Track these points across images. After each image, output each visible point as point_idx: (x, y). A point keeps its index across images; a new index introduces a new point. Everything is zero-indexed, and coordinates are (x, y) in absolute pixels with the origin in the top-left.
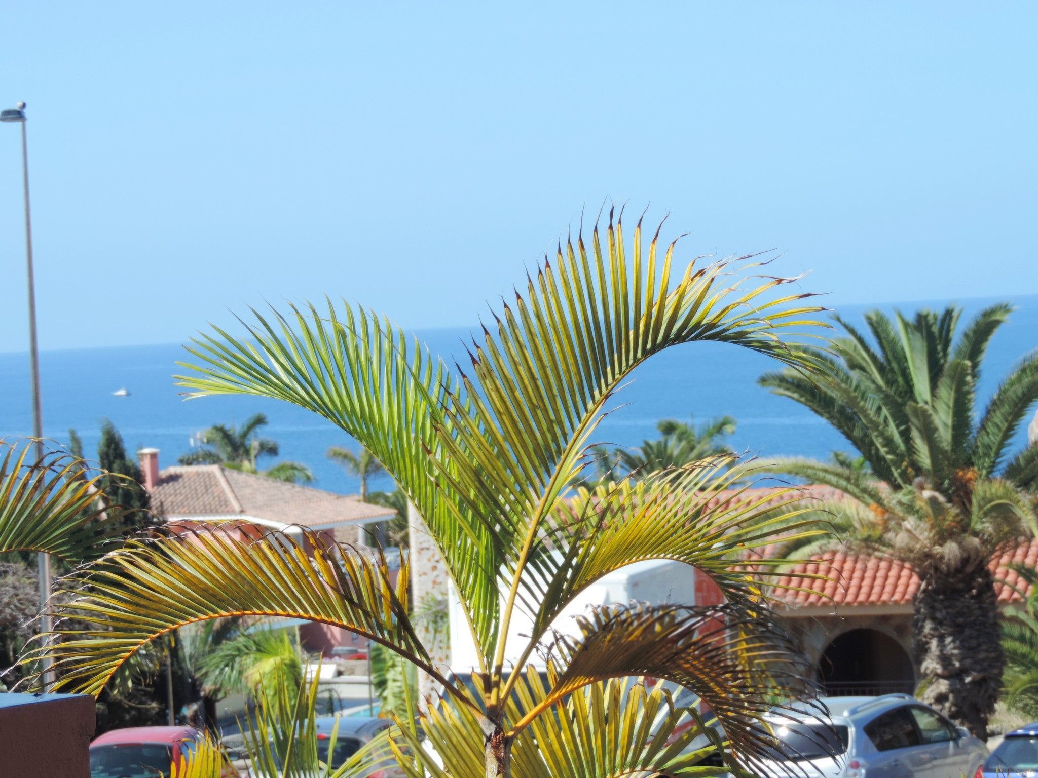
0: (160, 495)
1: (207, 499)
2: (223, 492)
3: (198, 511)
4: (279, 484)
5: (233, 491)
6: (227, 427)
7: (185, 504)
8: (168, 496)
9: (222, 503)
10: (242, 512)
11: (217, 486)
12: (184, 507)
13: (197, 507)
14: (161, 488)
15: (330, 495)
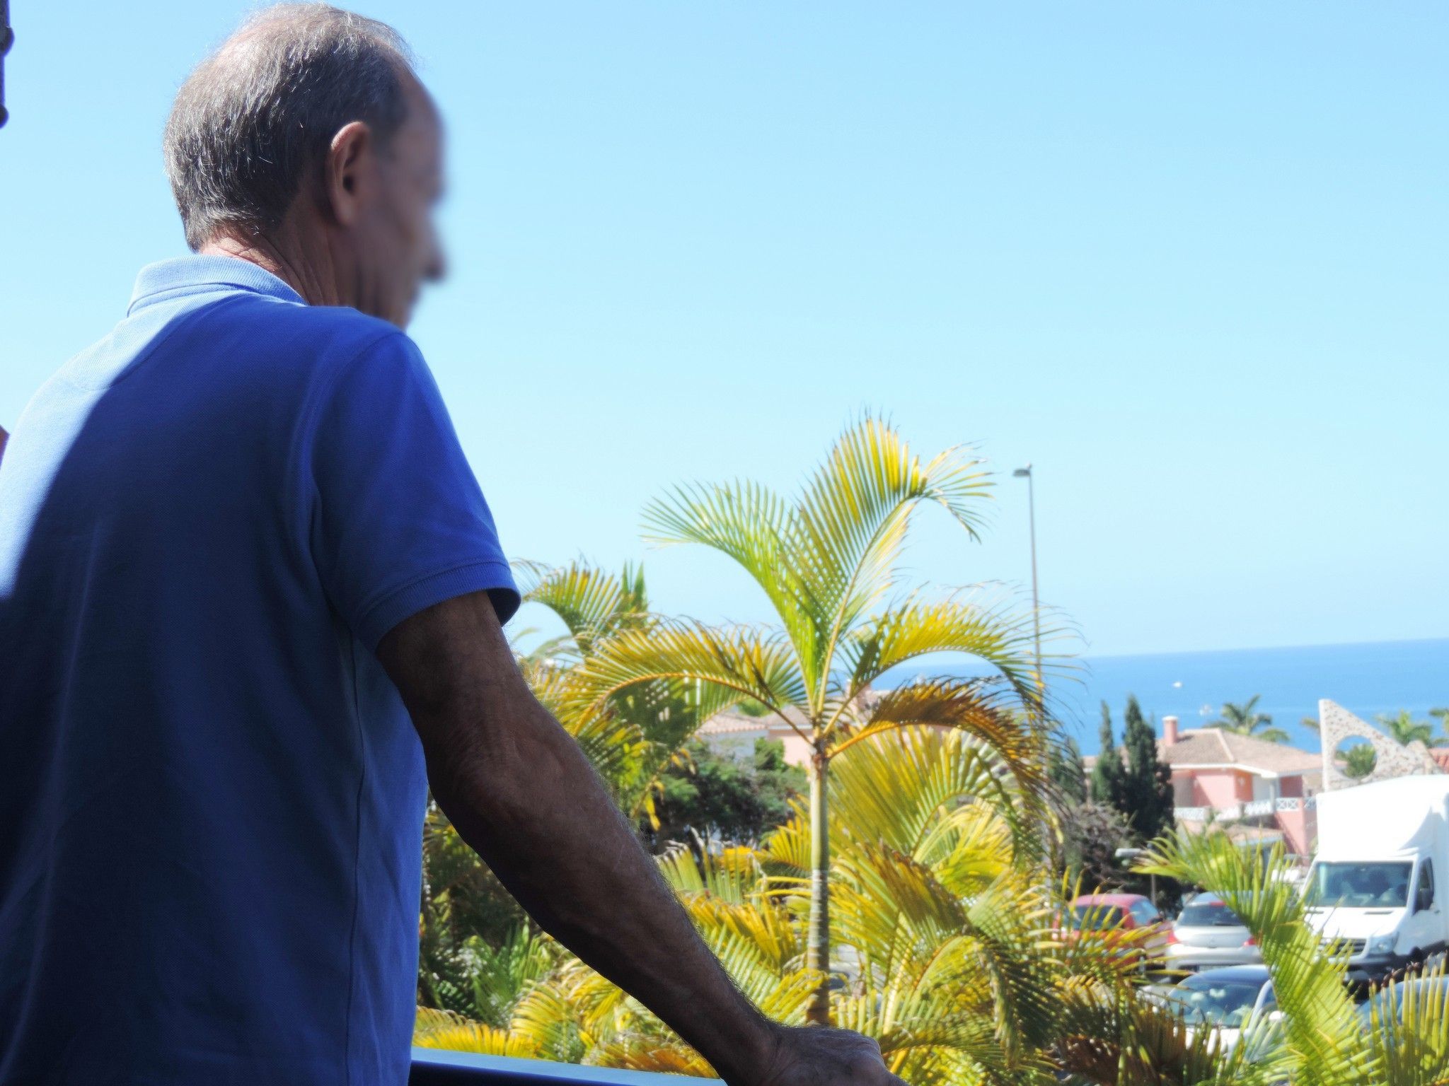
0: (1179, 750)
1: (1211, 753)
2: (1222, 747)
3: (1204, 761)
4: (1262, 743)
5: (1229, 747)
6: (1235, 705)
7: (1196, 756)
8: (1184, 750)
9: (1222, 756)
10: (1236, 762)
11: (1218, 743)
12: (1194, 758)
13: (1204, 758)
14: (1179, 745)
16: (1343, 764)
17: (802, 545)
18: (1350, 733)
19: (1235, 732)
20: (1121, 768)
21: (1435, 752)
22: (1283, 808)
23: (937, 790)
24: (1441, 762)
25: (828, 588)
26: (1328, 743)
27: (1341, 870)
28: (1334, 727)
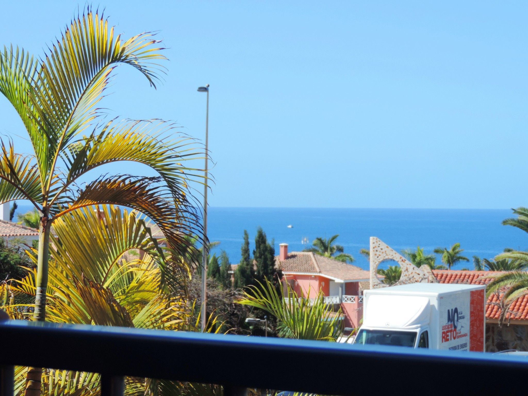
0: (287, 263)
1: (306, 266)
2: (313, 263)
3: (302, 271)
4: (337, 262)
5: (317, 263)
6: (322, 239)
7: (297, 267)
8: (290, 264)
9: (312, 268)
10: (320, 272)
11: (311, 261)
12: (296, 269)
13: (302, 269)
14: (288, 260)
15: (358, 268)
16: (382, 277)
17: (44, 92)
18: (387, 257)
19: (321, 255)
20: (252, 271)
21: (435, 272)
22: (346, 301)
23: (119, 246)
24: (439, 278)
25: (58, 118)
26: (373, 263)
27: (375, 335)
28: (378, 253)
